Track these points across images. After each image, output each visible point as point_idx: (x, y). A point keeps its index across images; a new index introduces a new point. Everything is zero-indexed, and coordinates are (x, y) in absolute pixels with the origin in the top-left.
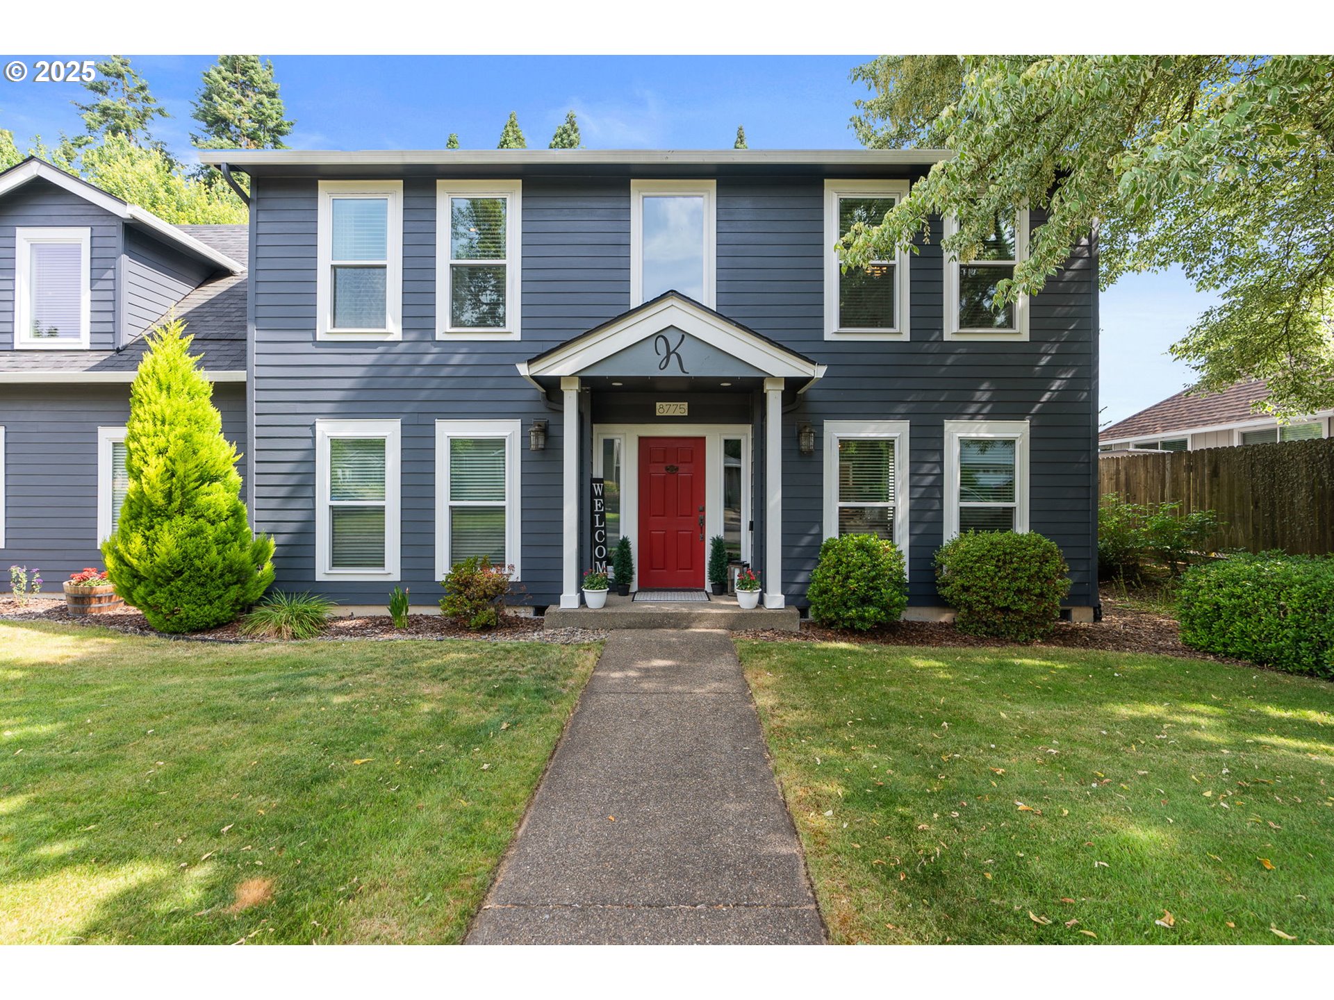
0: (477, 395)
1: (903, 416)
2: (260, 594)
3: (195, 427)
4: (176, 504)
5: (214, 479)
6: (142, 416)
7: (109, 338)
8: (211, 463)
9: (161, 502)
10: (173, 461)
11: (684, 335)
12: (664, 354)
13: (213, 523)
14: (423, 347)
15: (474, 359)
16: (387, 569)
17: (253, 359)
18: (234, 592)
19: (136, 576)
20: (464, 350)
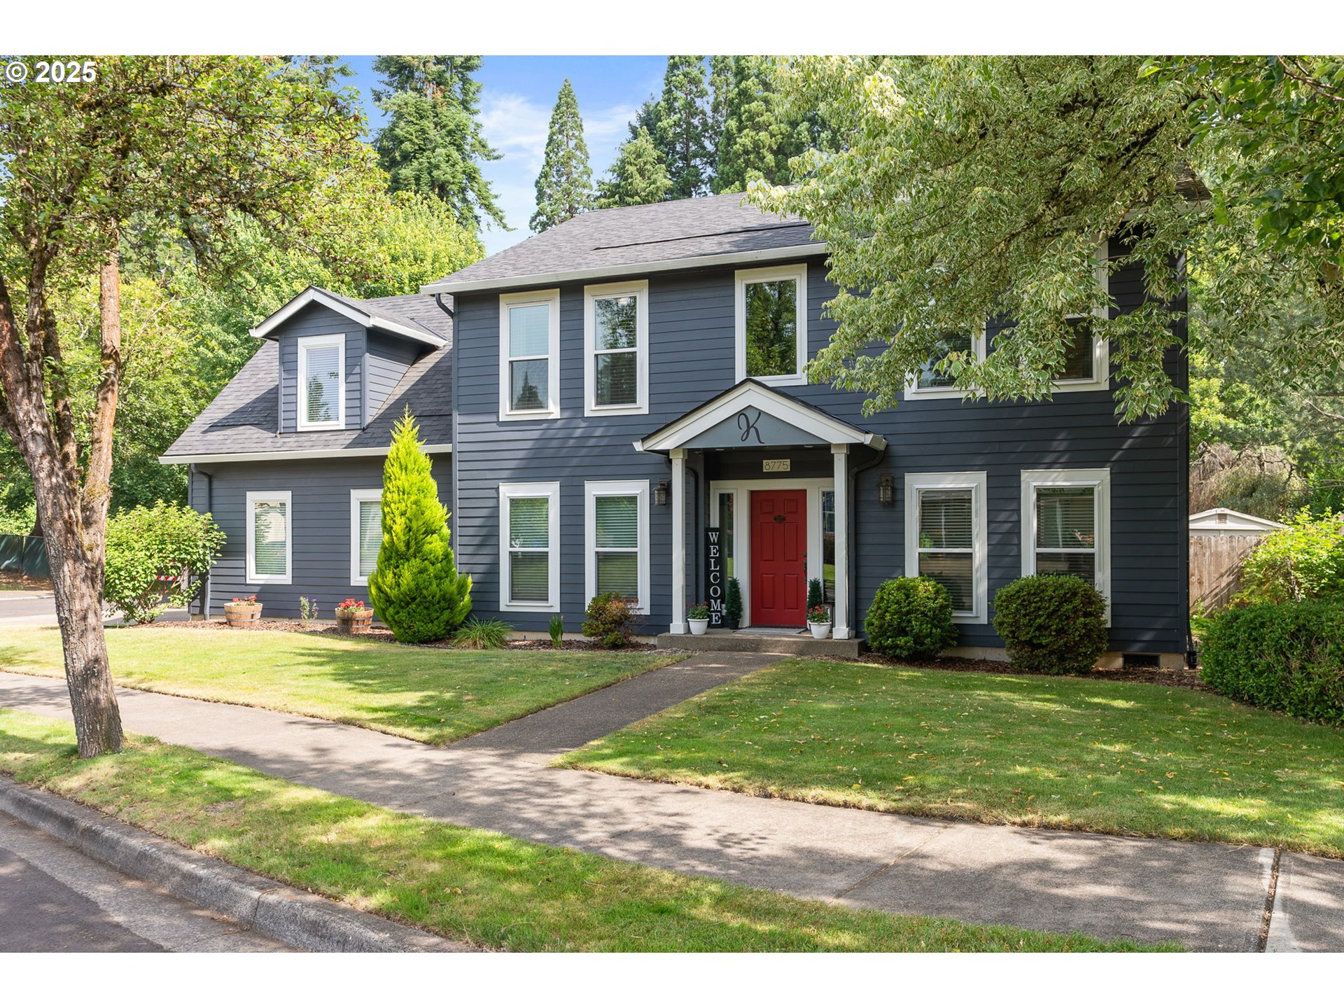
0: (617, 460)
1: (980, 468)
2: (462, 618)
3: (422, 495)
4: (412, 551)
5: (433, 532)
6: (392, 489)
7: (357, 420)
8: (432, 520)
9: (404, 549)
10: (410, 521)
11: (760, 412)
12: (745, 428)
13: (433, 564)
14: (575, 423)
15: (612, 431)
16: (551, 602)
17: (457, 438)
18: (446, 615)
19: (389, 601)
20: (605, 424)
